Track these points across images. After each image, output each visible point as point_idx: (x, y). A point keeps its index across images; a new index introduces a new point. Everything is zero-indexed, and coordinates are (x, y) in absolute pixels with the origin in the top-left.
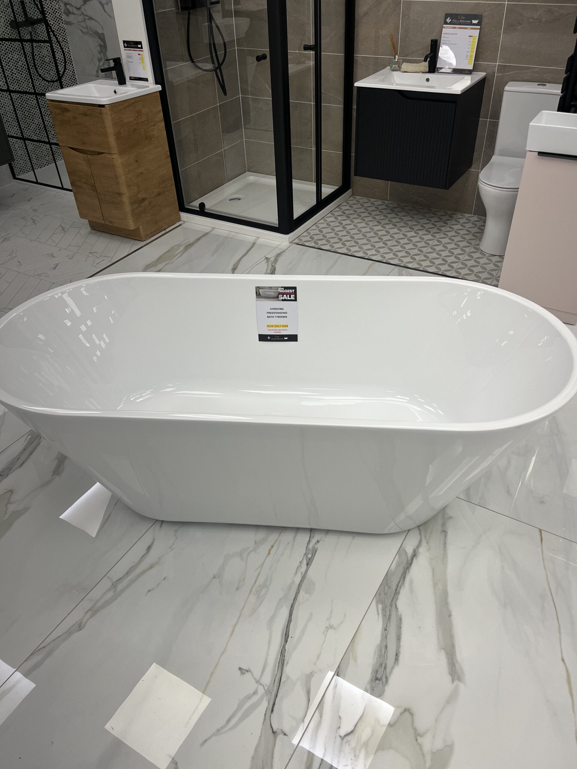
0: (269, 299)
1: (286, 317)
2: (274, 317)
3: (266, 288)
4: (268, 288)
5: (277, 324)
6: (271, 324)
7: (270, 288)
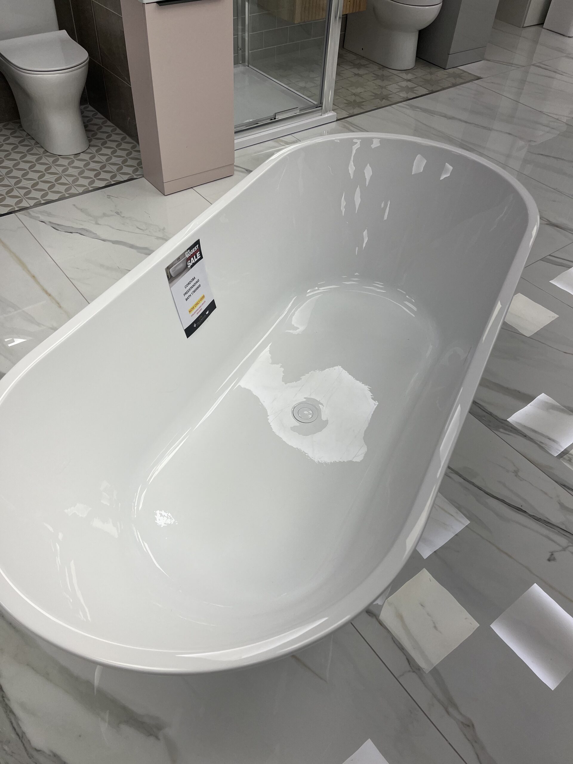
0: (180, 275)
1: (200, 286)
2: (191, 295)
3: (175, 263)
4: (177, 261)
5: (195, 302)
6: (191, 307)
7: (179, 259)
